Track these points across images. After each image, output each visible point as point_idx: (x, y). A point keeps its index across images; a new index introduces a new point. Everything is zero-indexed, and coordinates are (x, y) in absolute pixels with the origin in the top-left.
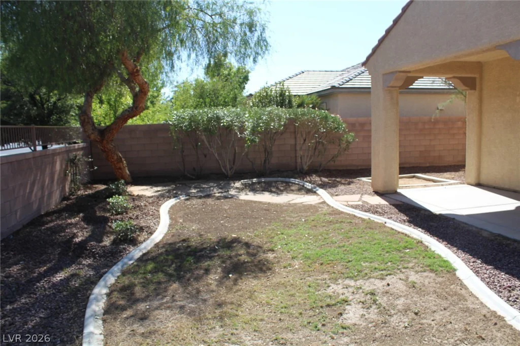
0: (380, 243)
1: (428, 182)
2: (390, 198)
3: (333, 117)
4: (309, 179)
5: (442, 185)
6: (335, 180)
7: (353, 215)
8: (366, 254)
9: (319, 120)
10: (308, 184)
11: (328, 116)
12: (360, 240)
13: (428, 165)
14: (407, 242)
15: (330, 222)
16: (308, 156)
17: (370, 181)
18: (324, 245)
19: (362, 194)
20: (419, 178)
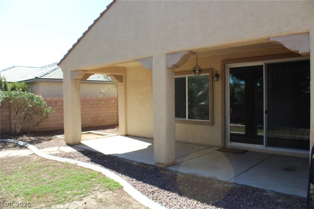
0: (75, 177)
1: (98, 136)
2: (78, 147)
3: (37, 97)
4: (21, 139)
5: (107, 137)
6: (39, 138)
7: (55, 160)
8: (68, 186)
9: (27, 99)
10: (20, 142)
11: (34, 96)
12: (62, 177)
13: (97, 125)
14: (92, 174)
15: (40, 167)
16: (19, 123)
17: (64, 137)
18: (38, 183)
19: (59, 146)
20: (92, 133)
